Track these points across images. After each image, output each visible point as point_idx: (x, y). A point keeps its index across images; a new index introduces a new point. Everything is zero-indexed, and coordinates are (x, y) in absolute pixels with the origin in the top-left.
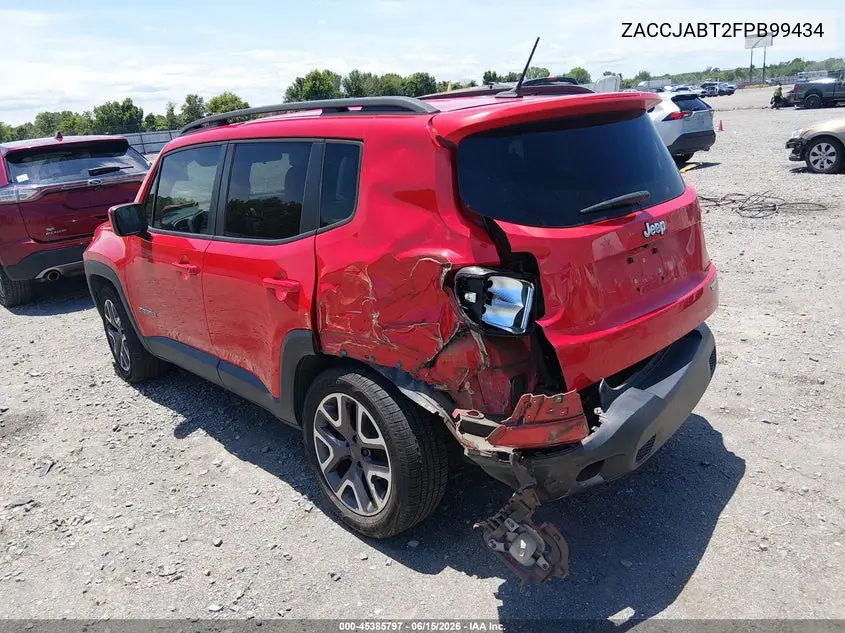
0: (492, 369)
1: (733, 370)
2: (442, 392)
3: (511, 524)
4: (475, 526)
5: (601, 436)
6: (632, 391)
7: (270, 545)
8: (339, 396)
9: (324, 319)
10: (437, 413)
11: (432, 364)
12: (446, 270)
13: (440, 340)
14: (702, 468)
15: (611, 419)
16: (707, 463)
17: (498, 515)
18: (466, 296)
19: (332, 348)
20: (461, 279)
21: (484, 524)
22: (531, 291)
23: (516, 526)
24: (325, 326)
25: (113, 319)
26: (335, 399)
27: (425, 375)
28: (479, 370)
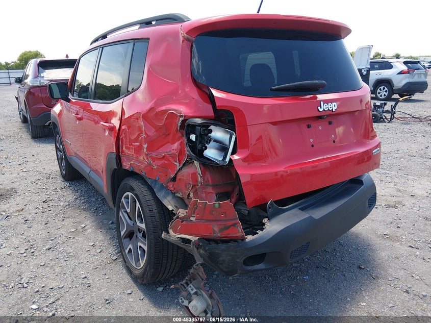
0: (205, 185)
1: (400, 212)
2: (180, 197)
3: (192, 289)
4: (172, 287)
5: (261, 237)
6: (295, 211)
7: (84, 276)
8: (130, 194)
9: (122, 148)
10: (173, 210)
11: (174, 179)
12: (181, 119)
13: (177, 164)
14: (359, 270)
15: (272, 227)
16: (363, 267)
17: (184, 281)
18: (191, 136)
19: (126, 165)
20: (189, 125)
21: (177, 286)
22: (234, 137)
23: (195, 290)
24: (123, 151)
25: (59, 146)
26: (128, 195)
27: (171, 185)
28: (198, 186)
